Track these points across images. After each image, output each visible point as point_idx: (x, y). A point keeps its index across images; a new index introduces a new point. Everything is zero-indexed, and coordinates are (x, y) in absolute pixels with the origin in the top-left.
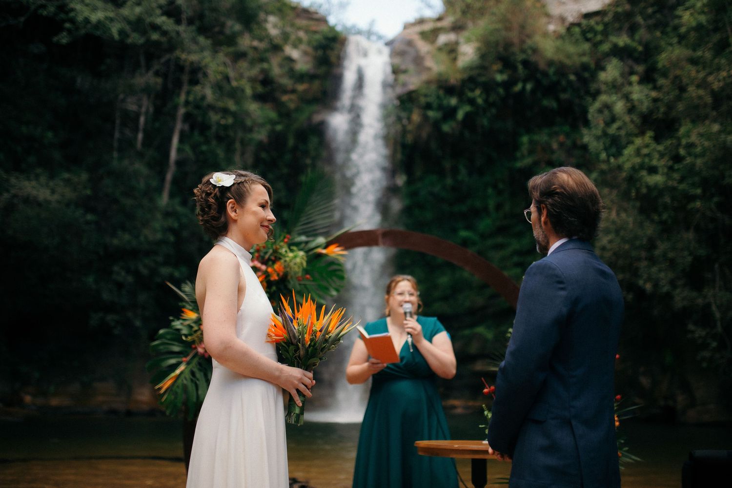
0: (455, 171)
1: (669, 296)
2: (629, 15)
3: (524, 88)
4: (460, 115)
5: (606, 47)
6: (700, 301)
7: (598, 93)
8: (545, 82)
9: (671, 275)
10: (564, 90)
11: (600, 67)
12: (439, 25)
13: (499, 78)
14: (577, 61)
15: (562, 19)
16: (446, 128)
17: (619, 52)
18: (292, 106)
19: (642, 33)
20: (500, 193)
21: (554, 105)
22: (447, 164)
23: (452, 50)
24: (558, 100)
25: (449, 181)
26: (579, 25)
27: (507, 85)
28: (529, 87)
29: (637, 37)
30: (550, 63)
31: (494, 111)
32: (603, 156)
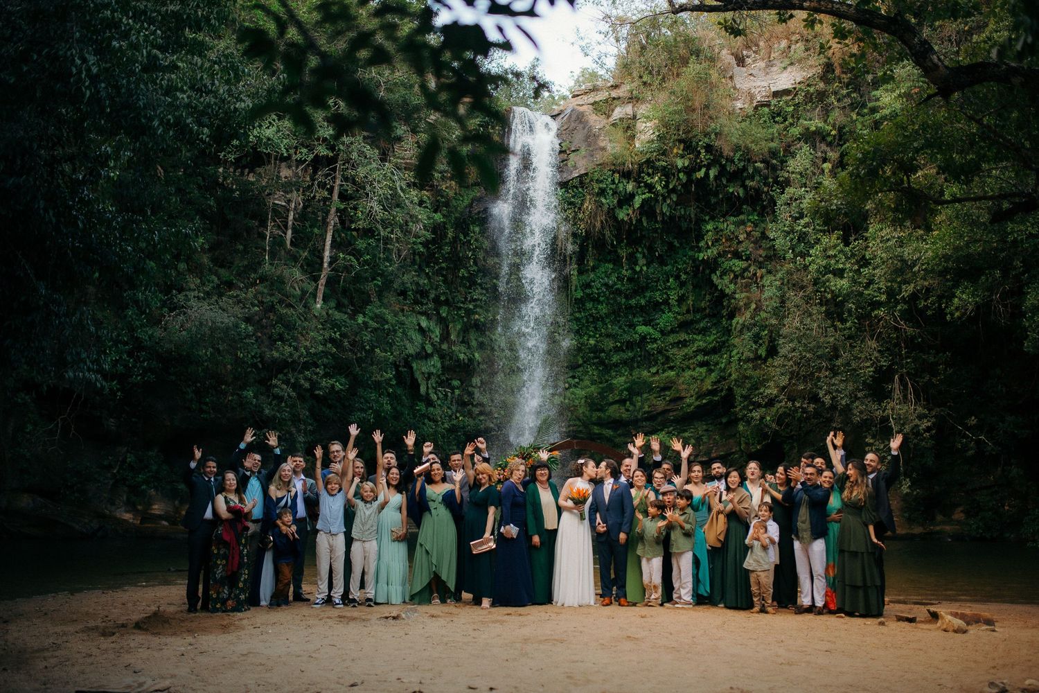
0: (632, 260)
1: (848, 409)
2: (822, 95)
3: (707, 174)
4: (638, 201)
5: (796, 131)
6: (879, 413)
7: (787, 183)
8: (730, 168)
9: (850, 387)
10: (752, 178)
11: (789, 152)
12: (614, 94)
13: (680, 163)
14: (765, 146)
15: (752, 97)
16: (622, 215)
17: (811, 137)
18: (451, 193)
19: (837, 116)
20: (682, 284)
21: (741, 192)
22: (623, 253)
23: (628, 126)
24: (744, 186)
25: (625, 272)
26: (768, 105)
27: (689, 171)
28: (712, 173)
29: (830, 120)
30: (737, 148)
31: (674, 198)
32: (790, 255)
